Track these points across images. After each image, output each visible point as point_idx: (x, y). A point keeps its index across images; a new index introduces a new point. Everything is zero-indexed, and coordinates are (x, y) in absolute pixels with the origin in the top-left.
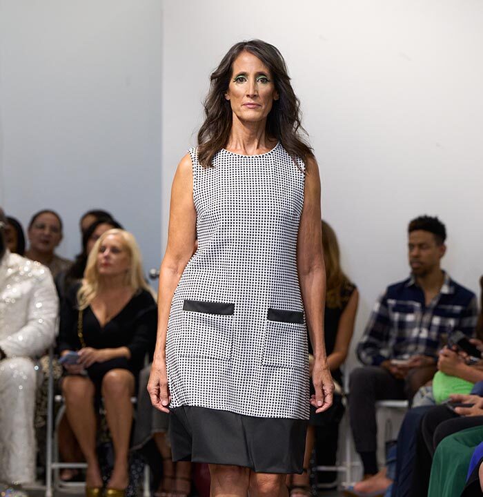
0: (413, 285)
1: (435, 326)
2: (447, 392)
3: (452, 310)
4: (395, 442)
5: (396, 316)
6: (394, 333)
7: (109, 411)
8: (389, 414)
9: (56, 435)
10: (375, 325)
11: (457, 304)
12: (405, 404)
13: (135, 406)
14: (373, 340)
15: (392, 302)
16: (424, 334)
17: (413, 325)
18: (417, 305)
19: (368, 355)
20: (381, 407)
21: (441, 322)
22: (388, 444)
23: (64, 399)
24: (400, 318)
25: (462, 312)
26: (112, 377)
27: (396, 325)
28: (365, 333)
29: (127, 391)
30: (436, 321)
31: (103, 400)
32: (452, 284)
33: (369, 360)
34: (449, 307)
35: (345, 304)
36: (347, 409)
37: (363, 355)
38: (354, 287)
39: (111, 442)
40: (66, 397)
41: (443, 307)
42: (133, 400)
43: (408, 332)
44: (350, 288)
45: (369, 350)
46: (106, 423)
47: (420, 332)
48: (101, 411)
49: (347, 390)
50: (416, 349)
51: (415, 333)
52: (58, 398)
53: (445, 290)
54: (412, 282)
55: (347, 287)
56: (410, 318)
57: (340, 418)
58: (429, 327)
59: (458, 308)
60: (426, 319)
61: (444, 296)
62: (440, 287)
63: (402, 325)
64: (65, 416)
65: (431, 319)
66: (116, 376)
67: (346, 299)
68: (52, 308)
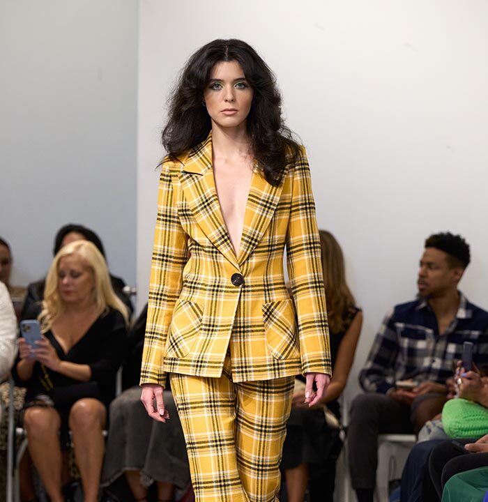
0: (425, 308)
1: (450, 354)
2: (459, 423)
3: (469, 335)
4: (399, 480)
5: (405, 342)
6: (402, 360)
7: (77, 444)
8: (394, 450)
9: (17, 472)
10: (380, 350)
11: (475, 329)
12: (411, 438)
13: (106, 438)
14: (378, 367)
15: (400, 325)
16: (437, 364)
17: (425, 353)
18: (429, 331)
19: (371, 382)
20: (383, 441)
21: (457, 349)
22: (392, 484)
23: (26, 432)
24: (409, 343)
25: (480, 336)
26: (80, 408)
27: (405, 352)
28: (369, 359)
29: (98, 424)
30: (452, 348)
31: (70, 433)
32: (469, 306)
33: (373, 387)
34: (466, 332)
35: (347, 327)
36: (346, 443)
37: (367, 382)
38: (358, 310)
39: (80, 480)
40: (29, 430)
41: (460, 332)
42: (105, 433)
43: (418, 360)
44: (354, 311)
45: (373, 377)
46: (74, 456)
47: (433, 361)
48: (68, 444)
49: (345, 423)
50: (427, 378)
51: (426, 362)
52: (20, 430)
53: (462, 314)
54: (423, 305)
55: (350, 310)
56: (421, 345)
57: (338, 454)
58: (444, 356)
59: (476, 333)
60: (440, 346)
61: (460, 320)
62: (456, 312)
63: (412, 352)
64: (27, 451)
65: (446, 347)
66: (85, 405)
67: (348, 321)
68: (9, 328)
